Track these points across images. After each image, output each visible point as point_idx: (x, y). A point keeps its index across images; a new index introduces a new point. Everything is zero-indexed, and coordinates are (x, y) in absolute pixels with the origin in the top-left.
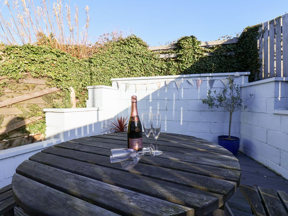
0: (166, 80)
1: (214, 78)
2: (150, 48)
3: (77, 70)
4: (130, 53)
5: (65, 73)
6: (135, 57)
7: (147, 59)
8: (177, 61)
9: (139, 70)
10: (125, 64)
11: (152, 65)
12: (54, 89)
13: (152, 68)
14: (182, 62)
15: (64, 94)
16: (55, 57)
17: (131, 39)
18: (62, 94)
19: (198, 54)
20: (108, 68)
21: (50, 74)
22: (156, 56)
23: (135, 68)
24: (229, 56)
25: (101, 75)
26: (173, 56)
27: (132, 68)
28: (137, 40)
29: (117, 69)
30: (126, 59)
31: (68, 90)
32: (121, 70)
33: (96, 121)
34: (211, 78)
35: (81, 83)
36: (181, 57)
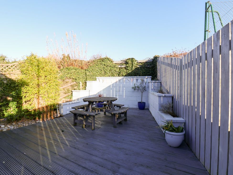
0: (119, 78)
1: (138, 78)
2: (114, 63)
3: (83, 75)
4: (105, 65)
5: (79, 76)
6: (107, 67)
7: (113, 67)
8: (126, 69)
9: (109, 73)
10: (103, 70)
11: (115, 70)
12: (75, 83)
13: (115, 72)
14: (128, 69)
15: (78, 85)
16: (75, 70)
17: (105, 59)
18: (77, 84)
19: (135, 66)
20: (95, 72)
21: (74, 77)
22: (117, 66)
23: (107, 72)
24: (149, 67)
25: (92, 76)
26: (124, 66)
27: (106, 72)
28: (108, 59)
29: (99, 73)
30: (103, 68)
31: (79, 83)
32: (101, 73)
33: (89, 95)
34: (137, 78)
35: (84, 80)
36: (127, 67)
